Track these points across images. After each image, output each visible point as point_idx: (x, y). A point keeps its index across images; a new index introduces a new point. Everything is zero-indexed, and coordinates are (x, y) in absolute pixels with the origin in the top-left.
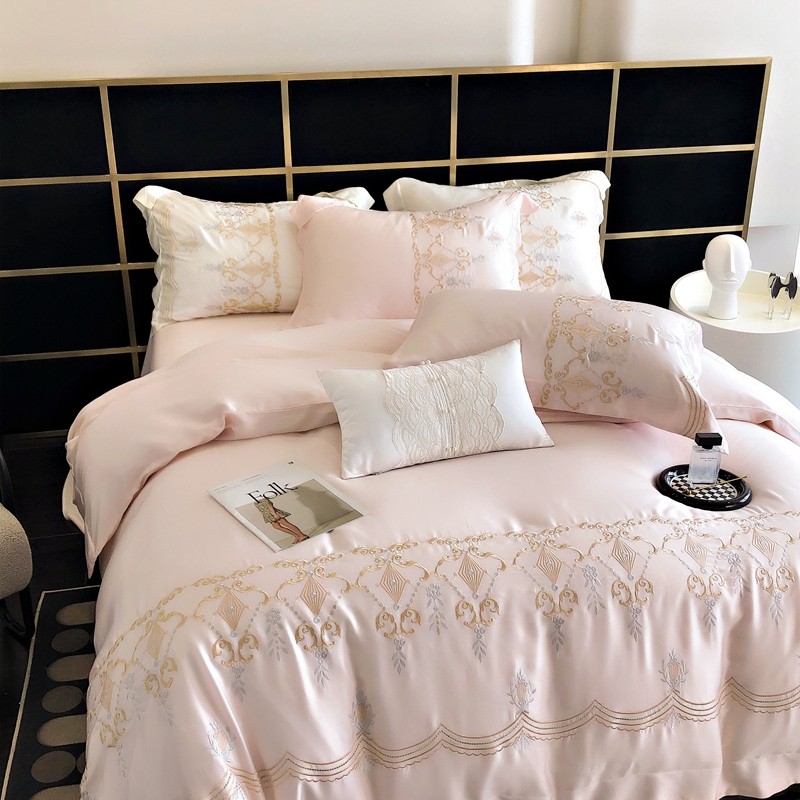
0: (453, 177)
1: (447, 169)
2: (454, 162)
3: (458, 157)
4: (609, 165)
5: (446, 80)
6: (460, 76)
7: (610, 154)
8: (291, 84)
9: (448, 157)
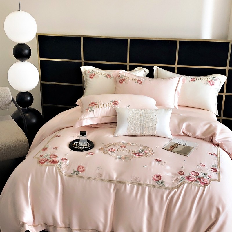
0: (176, 71)
1: (174, 68)
2: (176, 66)
3: (178, 64)
4: (227, 72)
5: (176, 42)
6: (180, 41)
7: (227, 68)
8: (130, 40)
9: (175, 64)
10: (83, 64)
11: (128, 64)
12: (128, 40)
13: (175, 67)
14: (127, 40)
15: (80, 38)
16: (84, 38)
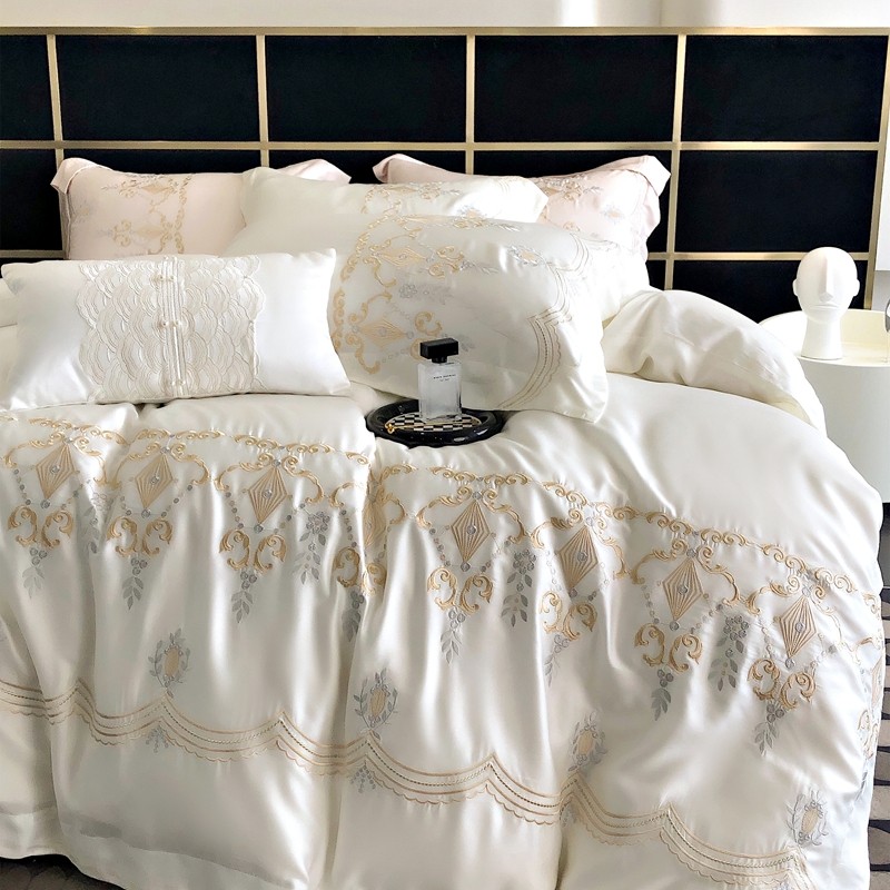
0: (470, 165)
2: (470, 146)
3: (477, 139)
4: (676, 160)
5: (460, 41)
6: (478, 38)
7: (677, 145)
8: (268, 39)
9: (462, 138)
10: (59, 154)
11: (265, 145)
12: (258, 37)
13: (464, 153)
14: (253, 39)
15: (45, 37)
16: (59, 39)
